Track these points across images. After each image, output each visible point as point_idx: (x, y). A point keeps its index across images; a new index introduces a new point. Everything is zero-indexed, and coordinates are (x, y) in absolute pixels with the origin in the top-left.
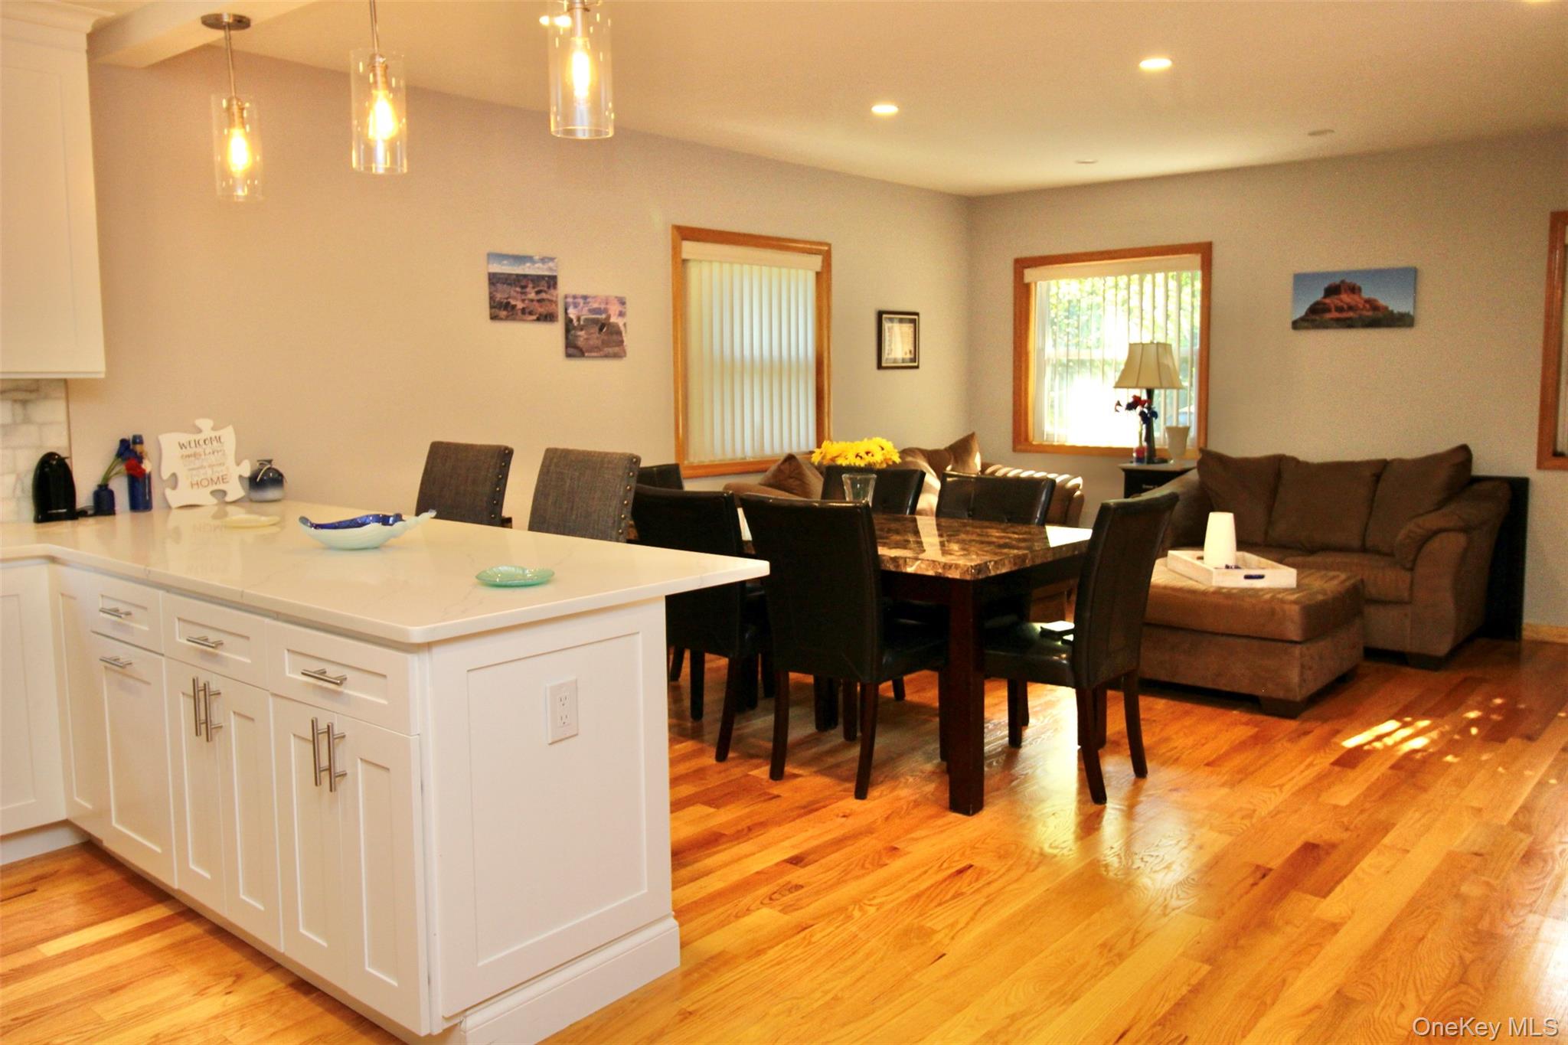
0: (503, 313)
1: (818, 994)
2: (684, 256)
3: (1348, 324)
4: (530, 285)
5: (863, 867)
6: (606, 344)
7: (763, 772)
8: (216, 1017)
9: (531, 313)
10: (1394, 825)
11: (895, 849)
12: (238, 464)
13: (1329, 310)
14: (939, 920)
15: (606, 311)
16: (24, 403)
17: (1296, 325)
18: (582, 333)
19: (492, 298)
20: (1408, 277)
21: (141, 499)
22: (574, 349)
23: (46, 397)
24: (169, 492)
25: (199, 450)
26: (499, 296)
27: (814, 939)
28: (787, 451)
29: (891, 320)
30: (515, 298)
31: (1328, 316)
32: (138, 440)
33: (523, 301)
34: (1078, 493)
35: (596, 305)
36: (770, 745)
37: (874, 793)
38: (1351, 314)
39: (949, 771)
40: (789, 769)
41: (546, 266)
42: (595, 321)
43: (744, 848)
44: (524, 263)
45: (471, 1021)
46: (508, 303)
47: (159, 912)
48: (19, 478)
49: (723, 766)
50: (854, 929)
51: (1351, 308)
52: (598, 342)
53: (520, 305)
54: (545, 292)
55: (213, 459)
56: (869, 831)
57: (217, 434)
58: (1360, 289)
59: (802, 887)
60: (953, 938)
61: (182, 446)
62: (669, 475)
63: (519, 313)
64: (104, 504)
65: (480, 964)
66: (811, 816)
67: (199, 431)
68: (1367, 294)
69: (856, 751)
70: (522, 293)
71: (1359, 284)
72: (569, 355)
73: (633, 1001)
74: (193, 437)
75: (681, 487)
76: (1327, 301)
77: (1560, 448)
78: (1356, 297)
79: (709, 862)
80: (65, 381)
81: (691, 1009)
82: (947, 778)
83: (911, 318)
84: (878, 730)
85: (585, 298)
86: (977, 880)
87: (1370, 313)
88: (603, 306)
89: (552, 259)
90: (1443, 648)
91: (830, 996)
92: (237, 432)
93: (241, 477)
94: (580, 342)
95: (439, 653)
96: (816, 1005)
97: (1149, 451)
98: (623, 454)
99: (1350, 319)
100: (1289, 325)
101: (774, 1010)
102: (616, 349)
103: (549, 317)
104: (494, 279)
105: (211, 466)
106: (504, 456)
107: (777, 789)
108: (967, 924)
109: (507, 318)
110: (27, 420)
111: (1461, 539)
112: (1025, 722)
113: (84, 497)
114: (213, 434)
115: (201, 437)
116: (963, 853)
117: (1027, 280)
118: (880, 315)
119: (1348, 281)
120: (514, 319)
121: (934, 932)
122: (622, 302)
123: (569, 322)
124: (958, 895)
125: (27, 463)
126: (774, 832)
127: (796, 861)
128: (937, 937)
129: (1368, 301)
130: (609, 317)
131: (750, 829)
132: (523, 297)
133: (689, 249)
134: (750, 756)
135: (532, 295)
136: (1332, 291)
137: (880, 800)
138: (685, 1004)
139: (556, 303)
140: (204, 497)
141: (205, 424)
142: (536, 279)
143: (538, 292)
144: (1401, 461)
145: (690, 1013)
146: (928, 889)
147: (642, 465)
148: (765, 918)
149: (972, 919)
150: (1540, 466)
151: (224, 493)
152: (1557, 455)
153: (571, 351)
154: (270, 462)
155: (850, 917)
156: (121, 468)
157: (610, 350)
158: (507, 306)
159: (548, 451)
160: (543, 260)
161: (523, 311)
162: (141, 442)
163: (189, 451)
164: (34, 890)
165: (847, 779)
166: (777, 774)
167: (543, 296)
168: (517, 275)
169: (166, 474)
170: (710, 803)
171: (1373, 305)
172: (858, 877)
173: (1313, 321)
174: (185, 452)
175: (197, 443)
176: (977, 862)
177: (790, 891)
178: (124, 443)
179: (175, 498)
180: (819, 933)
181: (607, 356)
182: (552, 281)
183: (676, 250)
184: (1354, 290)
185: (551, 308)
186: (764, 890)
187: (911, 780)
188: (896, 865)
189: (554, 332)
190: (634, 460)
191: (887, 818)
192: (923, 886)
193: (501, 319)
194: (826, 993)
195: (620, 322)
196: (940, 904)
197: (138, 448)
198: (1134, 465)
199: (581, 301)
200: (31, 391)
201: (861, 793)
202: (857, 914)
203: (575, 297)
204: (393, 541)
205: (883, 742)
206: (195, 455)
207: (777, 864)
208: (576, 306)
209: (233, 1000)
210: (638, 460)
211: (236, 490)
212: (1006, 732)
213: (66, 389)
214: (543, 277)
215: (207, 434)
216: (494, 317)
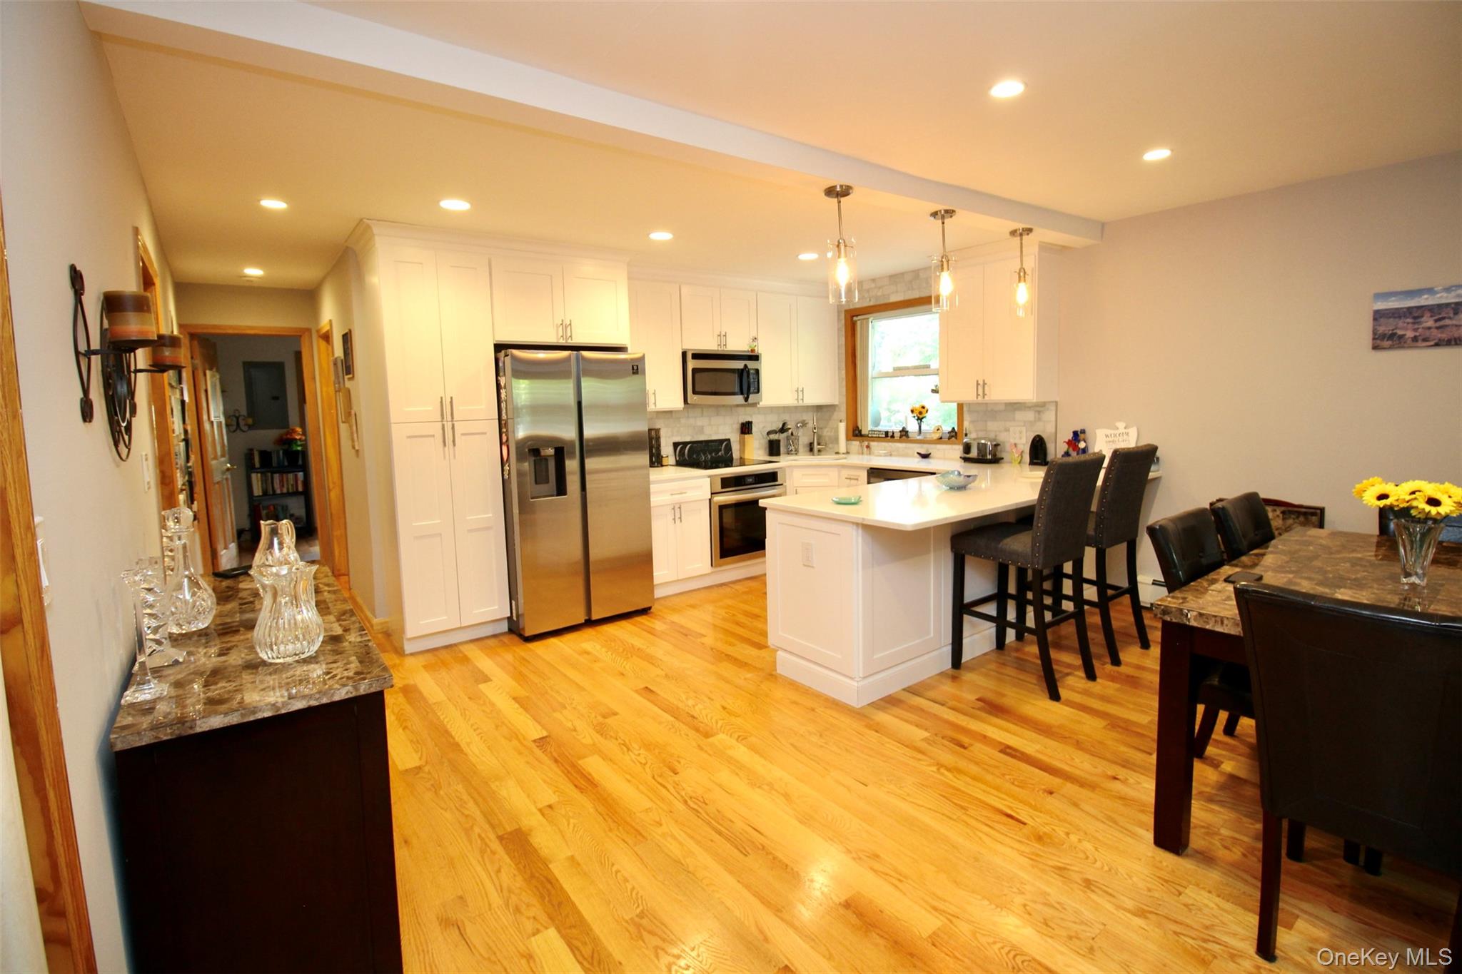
0: (1387, 343)
4: (1427, 314)
9: (1425, 340)
16: (1039, 412)
19: (1376, 331)
23: (1046, 410)
25: (1115, 439)
26: (1381, 329)
30: (1408, 328)
32: (1083, 432)
33: (1416, 330)
41: (1453, 294)
44: (1420, 296)
46: (1395, 334)
48: (1025, 445)
54: (1450, 318)
55: (1123, 444)
57: (1127, 431)
61: (1107, 436)
63: (1409, 341)
67: (1118, 429)
70: (1414, 323)
74: (1112, 432)
80: (1057, 402)
103: (1453, 342)
104: (1378, 316)
109: (1391, 348)
110: (1040, 419)
114: (1124, 431)
115: (1117, 432)
120: (1400, 348)
125: (1029, 438)
132: (1416, 326)
135: (1430, 323)
141: (1121, 425)
142: (1438, 308)
143: (1439, 320)
158: (1393, 336)
160: (1449, 289)
161: (1415, 339)
162: (1085, 433)
163: (1110, 439)
167: (1447, 322)
168: (1409, 309)
174: (1108, 439)
175: (1115, 435)
178: (1075, 433)
182: (1458, 307)
185: (1455, 333)
193: (1384, 349)
197: (1083, 436)
200: (1041, 407)
206: (1113, 441)
213: (1057, 407)
214: (1447, 305)
215: (1121, 430)
216: (1375, 348)
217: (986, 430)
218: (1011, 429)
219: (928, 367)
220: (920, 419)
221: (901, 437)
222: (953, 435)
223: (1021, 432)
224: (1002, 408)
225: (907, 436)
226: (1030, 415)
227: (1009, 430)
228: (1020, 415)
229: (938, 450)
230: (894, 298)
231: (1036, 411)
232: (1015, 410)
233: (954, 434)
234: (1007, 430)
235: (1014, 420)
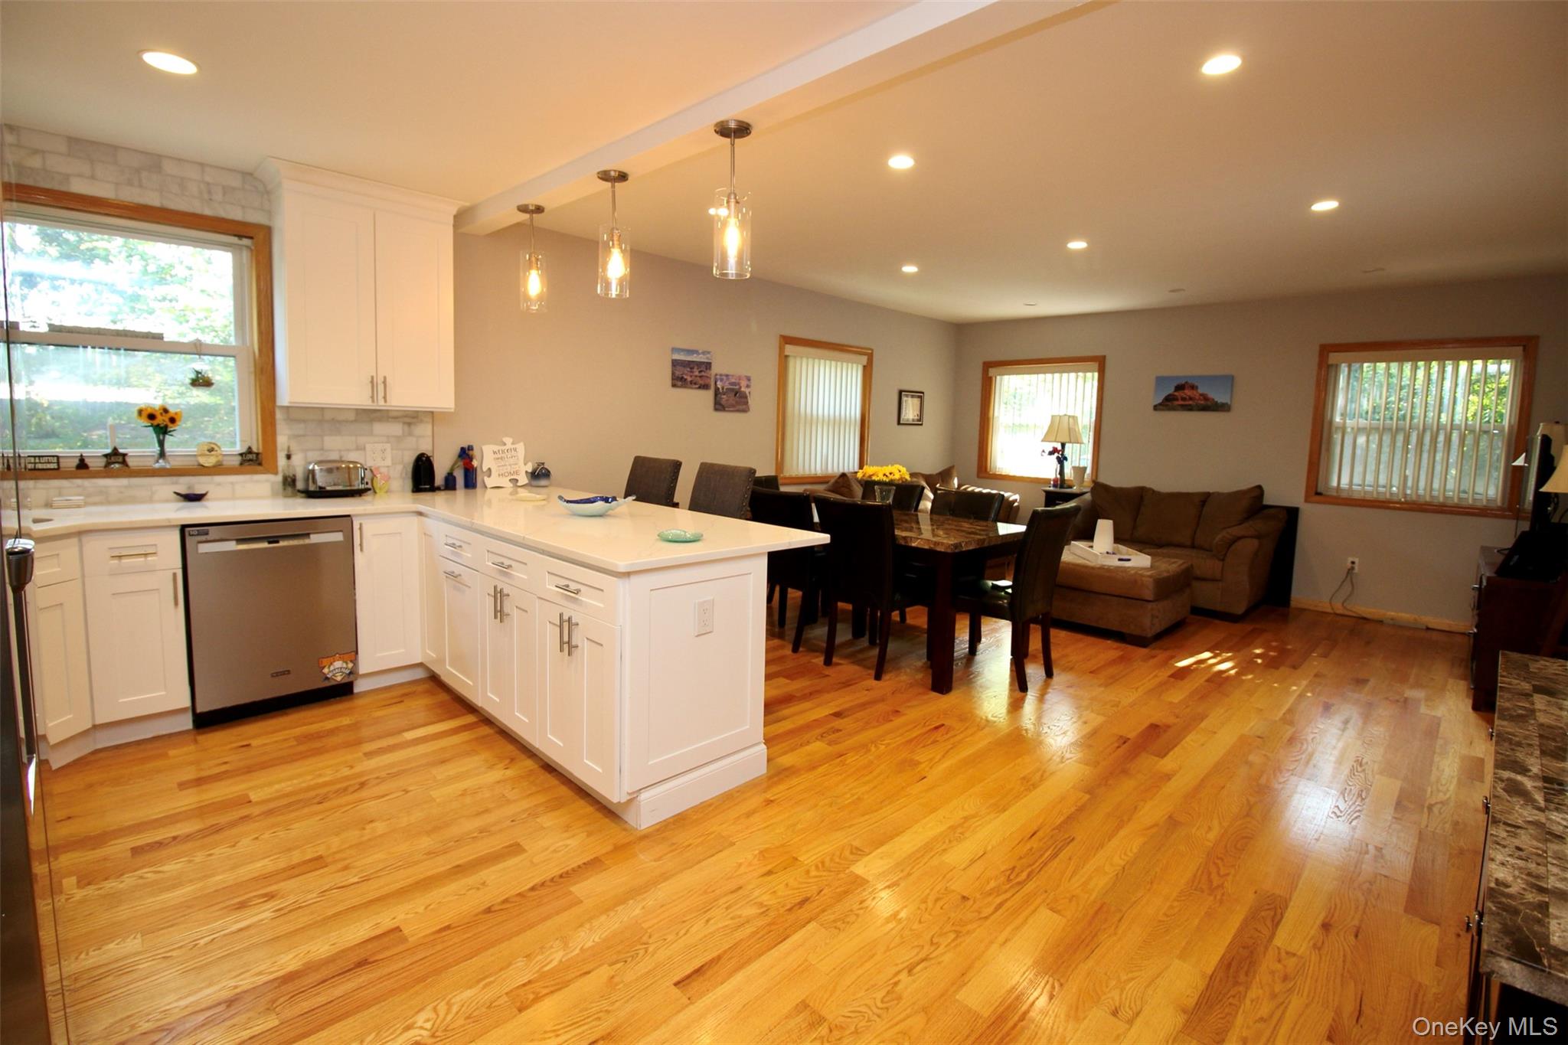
0: (680, 383)
1: (848, 796)
2: (787, 353)
3: (1189, 408)
4: (696, 367)
5: (878, 721)
6: (738, 403)
7: (819, 660)
8: (499, 782)
9: (695, 384)
10: (1207, 716)
11: (897, 711)
12: (525, 464)
13: (1177, 400)
14: (922, 756)
15: (739, 384)
16: (409, 424)
17: (1156, 408)
18: (724, 396)
19: (673, 374)
20: (1229, 381)
21: (470, 482)
22: (719, 406)
23: (422, 421)
24: (486, 479)
25: (504, 455)
26: (677, 373)
27: (847, 762)
28: (841, 471)
29: (907, 396)
30: (686, 375)
31: (1176, 403)
32: (470, 448)
33: (691, 376)
34: (1016, 504)
35: (733, 380)
36: (824, 645)
37: (886, 677)
38: (1191, 402)
39: (931, 667)
40: (835, 660)
41: (705, 357)
42: (732, 390)
43: (806, 705)
44: (693, 354)
45: (644, 796)
46: (683, 377)
47: (470, 719)
48: (404, 467)
49: (795, 656)
50: (871, 758)
51: (1191, 399)
52: (734, 402)
53: (689, 379)
54: (704, 371)
55: (512, 461)
56: (882, 700)
57: (514, 446)
58: (1197, 387)
59: (841, 730)
60: (931, 768)
61: (495, 453)
62: (772, 482)
63: (688, 383)
64: (450, 484)
65: (650, 763)
66: (848, 689)
67: (505, 444)
68: (1200, 391)
69: (876, 652)
70: (691, 372)
71: (1196, 384)
72: (716, 409)
73: (738, 792)
74: (501, 448)
75: (778, 488)
76: (1176, 394)
77: (1319, 490)
78: (1195, 392)
79: (786, 712)
80: (432, 413)
81: (772, 799)
82: (930, 671)
83: (919, 395)
84: (890, 639)
85: (727, 376)
86: (947, 733)
87: (1202, 402)
88: (737, 381)
89: (709, 353)
90: (1240, 609)
91: (856, 797)
92: (525, 445)
93: (526, 472)
94: (723, 402)
95: (634, 579)
96: (846, 802)
97: (1061, 482)
98: (746, 468)
99: (1190, 405)
100: (1152, 408)
101: (822, 803)
102: (744, 407)
103: (705, 387)
104: (675, 363)
105: (510, 465)
106: (677, 466)
107: (828, 671)
108: (940, 760)
109: (681, 387)
110: (410, 434)
111: (1256, 542)
112: (979, 640)
113: (439, 479)
114: (512, 447)
115: (505, 448)
116: (938, 718)
117: (990, 375)
118: (900, 392)
119: (1190, 382)
120: (685, 387)
121: (918, 763)
122: (749, 379)
123: (717, 390)
124: (935, 742)
125: (410, 458)
126: (827, 696)
127: (838, 715)
128: (923, 766)
129: (1201, 395)
130: (740, 387)
131: (811, 694)
132: (691, 374)
133: (789, 349)
134: (813, 649)
135: (697, 373)
136: (1180, 388)
137: (889, 682)
138: (769, 795)
139: (710, 378)
140: (505, 482)
141: (508, 440)
142: (699, 364)
143: (700, 372)
144: (1219, 494)
145: (772, 801)
146: (916, 737)
147: (757, 475)
148: (818, 747)
149: (943, 756)
150: (1307, 500)
151: (517, 480)
152: (1318, 494)
153: (717, 406)
154: (543, 464)
155: (869, 750)
156: (461, 463)
157: (741, 407)
158: (682, 379)
159: (702, 464)
160: (704, 353)
161: (691, 382)
162: (472, 449)
163: (499, 456)
164: (402, 701)
165: (869, 668)
166: (828, 662)
167: (703, 374)
168: (689, 361)
169: (485, 469)
170: (787, 677)
171: (1205, 398)
172: (874, 727)
173: (1167, 405)
174: (496, 456)
175: (503, 451)
176: (947, 723)
177: (834, 733)
178: (463, 449)
179: (490, 482)
180: (850, 759)
181: (738, 411)
182: (708, 365)
183: (781, 349)
184: (1193, 387)
185: (707, 381)
186: (818, 731)
187: (908, 670)
188: (898, 721)
189: (709, 395)
190: (752, 472)
191: (893, 693)
192: (915, 735)
193: (677, 386)
194: (853, 795)
195: (747, 391)
196: (924, 747)
197: (471, 453)
198: (1052, 489)
199: (725, 378)
200: (413, 418)
201: (878, 677)
202: (873, 749)
203: (721, 375)
204: (610, 512)
205: (892, 647)
206: (501, 458)
207: (826, 716)
208: (721, 380)
209: (509, 773)
210: (755, 472)
211: (523, 480)
212: (967, 646)
213: (433, 417)
214: (704, 363)
215: (509, 446)
216: (674, 385)
217: (322, 449)
218: (368, 447)
219: (160, 337)
220: (162, 431)
221: (108, 464)
222: (252, 461)
223: (383, 451)
224: (352, 416)
225: (124, 463)
226: (396, 429)
227: (364, 449)
228: (379, 428)
229: (219, 484)
230: (79, 187)
231: (404, 423)
232: (372, 421)
233: (250, 456)
234: (361, 448)
235: (371, 434)
